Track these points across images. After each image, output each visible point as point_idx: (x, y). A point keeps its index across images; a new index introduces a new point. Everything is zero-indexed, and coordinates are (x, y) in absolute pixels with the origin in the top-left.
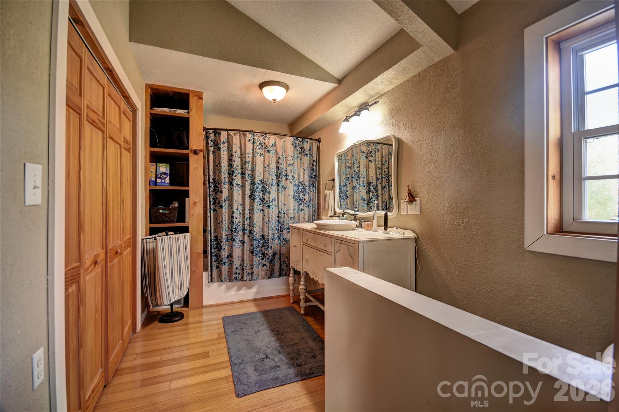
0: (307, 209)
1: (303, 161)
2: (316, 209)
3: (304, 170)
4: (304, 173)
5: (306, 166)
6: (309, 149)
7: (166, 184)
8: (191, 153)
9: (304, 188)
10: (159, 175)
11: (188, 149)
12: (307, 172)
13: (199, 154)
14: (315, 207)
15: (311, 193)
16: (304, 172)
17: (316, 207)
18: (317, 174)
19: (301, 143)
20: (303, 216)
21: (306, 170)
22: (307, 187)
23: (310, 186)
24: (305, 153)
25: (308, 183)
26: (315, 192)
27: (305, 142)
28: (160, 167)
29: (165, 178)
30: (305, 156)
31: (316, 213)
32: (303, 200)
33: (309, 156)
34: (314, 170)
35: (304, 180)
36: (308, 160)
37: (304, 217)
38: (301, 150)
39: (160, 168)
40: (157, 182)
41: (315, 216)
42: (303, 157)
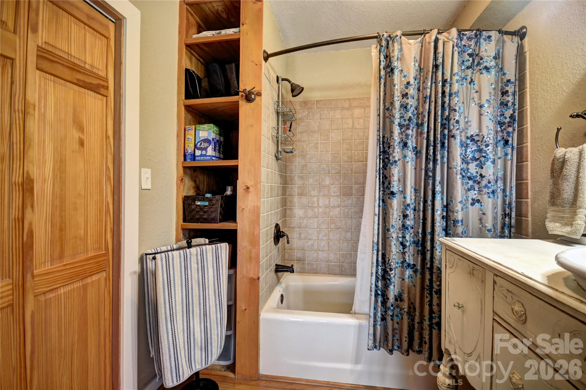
0: (490, 200)
1: (476, 87)
2: (514, 199)
3: (481, 107)
4: (481, 115)
5: (485, 96)
6: (493, 54)
7: (207, 158)
8: (242, 100)
9: (480, 151)
10: (199, 144)
11: (237, 94)
12: (488, 110)
13: (254, 100)
14: (511, 194)
15: (499, 160)
16: (480, 111)
17: (514, 195)
18: (516, 114)
19: (472, 43)
20: (478, 218)
21: (486, 105)
22: (489, 147)
23: (497, 143)
24: (482, 66)
25: (491, 136)
26: (512, 160)
27: (482, 40)
28: (200, 130)
29: (205, 149)
30: (484, 71)
31: (514, 210)
32: (478, 178)
33: (493, 72)
34: (510, 104)
35: (480, 129)
36: (493, 81)
37: (481, 220)
38: (471, 59)
39: (200, 132)
40: (196, 154)
41: (510, 218)
42: (476, 77)
